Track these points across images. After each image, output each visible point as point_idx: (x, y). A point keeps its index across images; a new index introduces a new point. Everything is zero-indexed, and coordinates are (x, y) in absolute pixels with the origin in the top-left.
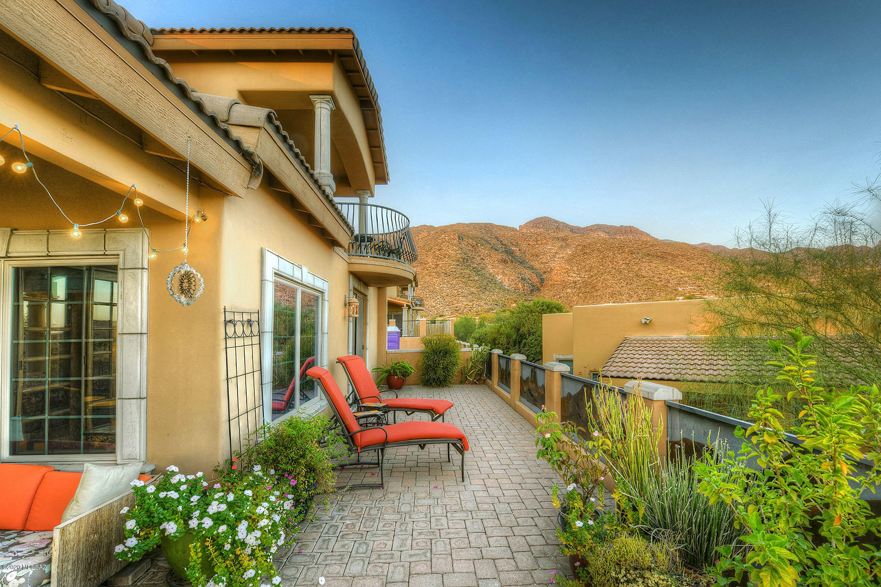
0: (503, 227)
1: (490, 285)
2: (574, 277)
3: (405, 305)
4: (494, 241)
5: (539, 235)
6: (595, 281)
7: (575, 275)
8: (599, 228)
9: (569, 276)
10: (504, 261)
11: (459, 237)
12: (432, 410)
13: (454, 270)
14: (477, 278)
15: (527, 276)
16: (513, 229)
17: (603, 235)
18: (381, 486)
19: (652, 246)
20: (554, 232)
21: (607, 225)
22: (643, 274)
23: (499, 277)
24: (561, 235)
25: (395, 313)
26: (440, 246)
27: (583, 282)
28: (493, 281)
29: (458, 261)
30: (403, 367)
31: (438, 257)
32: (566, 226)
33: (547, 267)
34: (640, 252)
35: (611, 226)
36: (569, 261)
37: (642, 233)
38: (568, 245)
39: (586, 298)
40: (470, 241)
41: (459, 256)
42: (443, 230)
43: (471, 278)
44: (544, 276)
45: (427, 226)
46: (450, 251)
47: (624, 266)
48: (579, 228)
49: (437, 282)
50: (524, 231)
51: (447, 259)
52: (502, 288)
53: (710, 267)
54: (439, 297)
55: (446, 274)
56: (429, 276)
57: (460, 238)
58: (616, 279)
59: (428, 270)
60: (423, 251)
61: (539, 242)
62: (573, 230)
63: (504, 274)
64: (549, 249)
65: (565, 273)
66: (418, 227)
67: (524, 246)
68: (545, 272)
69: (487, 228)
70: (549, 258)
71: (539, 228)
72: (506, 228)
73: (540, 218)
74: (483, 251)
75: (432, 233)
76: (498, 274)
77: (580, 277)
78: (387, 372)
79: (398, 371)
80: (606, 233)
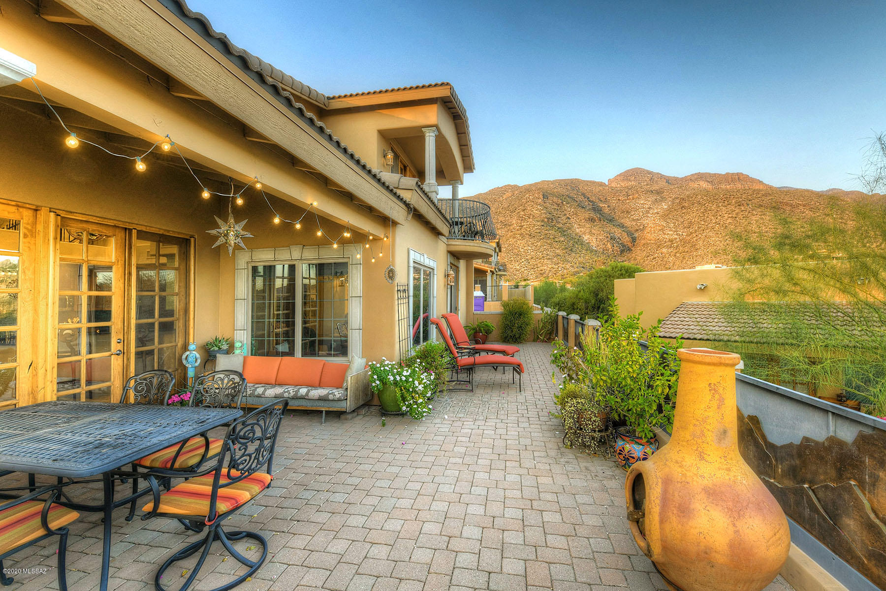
0: (590, 182)
1: (577, 246)
2: (670, 234)
3: (489, 271)
4: (581, 198)
5: (630, 189)
6: (695, 239)
7: (671, 233)
8: (700, 176)
9: (664, 234)
10: (592, 220)
11: (543, 195)
12: (504, 352)
13: (538, 231)
14: (562, 239)
15: (617, 235)
16: (601, 184)
17: (704, 185)
18: (472, 391)
19: (766, 195)
20: (647, 185)
21: (709, 174)
22: (753, 229)
23: (586, 238)
24: (655, 187)
25: (480, 279)
26: (524, 206)
27: (681, 241)
28: (579, 241)
29: (543, 221)
30: (487, 325)
31: (523, 217)
32: (661, 177)
33: (639, 224)
34: (750, 203)
35: (715, 174)
36: (665, 216)
37: (753, 180)
38: (663, 199)
39: (684, 258)
40: (555, 199)
41: (544, 216)
42: (528, 189)
43: (556, 239)
44: (636, 235)
45: (511, 186)
46: (535, 211)
47: (730, 220)
48: (676, 179)
49: (522, 244)
50: (613, 185)
51: (531, 220)
52: (589, 249)
53: (842, 218)
54: (523, 260)
55: (530, 235)
56: (514, 238)
57: (545, 196)
58: (720, 236)
59: (512, 232)
60: (507, 212)
61: (631, 197)
62: (669, 180)
63: (591, 233)
64: (642, 204)
65: (660, 230)
66: (502, 188)
67: (614, 203)
68: (637, 230)
69: (573, 184)
70: (641, 214)
71: (630, 180)
72: (593, 183)
73: (631, 170)
74: (569, 209)
75: (517, 192)
76: (585, 233)
77: (677, 234)
78: (473, 329)
79: (482, 329)
80: (709, 182)
